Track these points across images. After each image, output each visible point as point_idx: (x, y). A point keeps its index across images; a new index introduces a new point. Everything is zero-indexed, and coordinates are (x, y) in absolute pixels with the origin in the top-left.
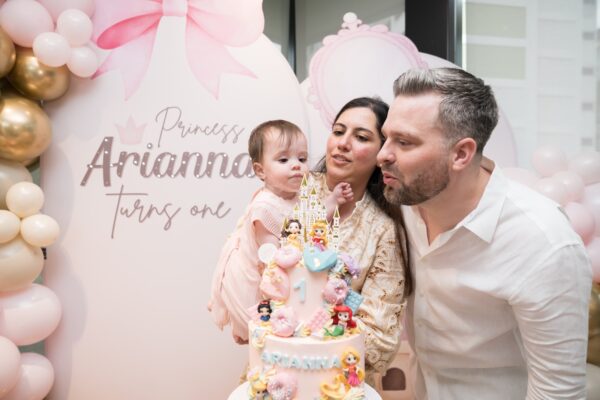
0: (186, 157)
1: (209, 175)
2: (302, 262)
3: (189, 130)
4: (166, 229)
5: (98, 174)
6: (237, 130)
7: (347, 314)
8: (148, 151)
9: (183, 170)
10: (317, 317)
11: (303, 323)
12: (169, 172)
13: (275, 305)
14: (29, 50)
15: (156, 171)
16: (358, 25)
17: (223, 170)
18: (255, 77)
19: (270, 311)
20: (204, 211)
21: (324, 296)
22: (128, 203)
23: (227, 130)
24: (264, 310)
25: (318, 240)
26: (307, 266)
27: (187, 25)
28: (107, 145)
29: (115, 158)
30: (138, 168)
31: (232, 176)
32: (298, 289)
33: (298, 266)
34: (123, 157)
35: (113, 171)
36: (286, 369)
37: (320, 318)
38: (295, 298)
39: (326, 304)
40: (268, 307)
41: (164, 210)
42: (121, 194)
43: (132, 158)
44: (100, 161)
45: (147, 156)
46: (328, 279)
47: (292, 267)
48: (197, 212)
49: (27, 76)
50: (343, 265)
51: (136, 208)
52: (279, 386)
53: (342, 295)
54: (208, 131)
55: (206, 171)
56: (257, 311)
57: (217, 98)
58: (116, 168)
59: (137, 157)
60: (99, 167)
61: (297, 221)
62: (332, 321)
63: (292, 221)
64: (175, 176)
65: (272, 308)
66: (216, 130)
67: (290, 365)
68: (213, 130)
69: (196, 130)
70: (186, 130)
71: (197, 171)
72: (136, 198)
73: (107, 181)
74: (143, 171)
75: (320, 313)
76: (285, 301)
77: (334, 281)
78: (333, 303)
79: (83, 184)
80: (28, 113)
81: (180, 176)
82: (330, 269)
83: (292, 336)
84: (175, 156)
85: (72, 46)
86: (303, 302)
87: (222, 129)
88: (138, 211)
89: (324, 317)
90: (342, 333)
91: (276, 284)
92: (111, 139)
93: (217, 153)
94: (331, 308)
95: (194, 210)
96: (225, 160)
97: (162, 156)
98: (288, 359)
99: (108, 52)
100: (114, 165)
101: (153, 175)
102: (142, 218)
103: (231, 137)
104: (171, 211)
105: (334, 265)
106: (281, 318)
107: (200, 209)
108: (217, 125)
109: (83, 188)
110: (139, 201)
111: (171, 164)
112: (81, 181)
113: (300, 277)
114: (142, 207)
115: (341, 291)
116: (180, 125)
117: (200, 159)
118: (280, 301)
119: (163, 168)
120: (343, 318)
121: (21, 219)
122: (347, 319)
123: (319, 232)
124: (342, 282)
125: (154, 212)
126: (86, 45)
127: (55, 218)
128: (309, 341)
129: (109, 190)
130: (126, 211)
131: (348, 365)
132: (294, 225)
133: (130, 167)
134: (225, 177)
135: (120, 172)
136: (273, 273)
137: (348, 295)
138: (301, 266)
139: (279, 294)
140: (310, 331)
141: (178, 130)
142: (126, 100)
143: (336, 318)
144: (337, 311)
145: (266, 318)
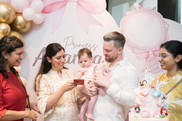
0: (75, 56)
2: (150, 93)
3: (76, 46)
6: (95, 46)
7: (166, 111)
9: (74, 61)
10: (156, 112)
13: (142, 109)
14: (21, 14)
16: (140, 8)
18: (103, 26)
19: (139, 110)
21: (158, 105)
23: (91, 46)
24: (137, 109)
25: (153, 87)
26: (152, 95)
27: (77, 6)
32: (149, 102)
33: (149, 95)
37: (157, 112)
38: (148, 105)
39: (158, 108)
40: (139, 108)
44: (41, 57)
46: (158, 99)
47: (147, 95)
49: (18, 23)
50: (162, 96)
53: (163, 105)
56: (134, 110)
57: (88, 34)
60: (40, 59)
61: (146, 81)
62: (160, 113)
63: (144, 81)
64: (70, 63)
65: (140, 108)
68: (86, 46)
69: (79, 46)
70: (75, 46)
75: (157, 110)
76: (145, 106)
77: (160, 100)
78: (160, 107)
79: (34, 65)
81: (72, 63)
82: (159, 96)
83: (148, 118)
84: (70, 56)
85: (36, 13)
86: (151, 107)
87: (89, 46)
89: (158, 112)
90: (164, 117)
91: (142, 101)
94: (160, 109)
103: (93, 49)
106: (144, 111)
108: (87, 44)
111: (69, 59)
112: (33, 64)
113: (150, 99)
115: (162, 103)
116: (73, 44)
118: (143, 106)
120: (164, 112)
122: (166, 112)
123: (154, 84)
124: (162, 101)
126: (40, 12)
128: (154, 119)
132: (145, 82)
136: (141, 97)
137: (164, 105)
138: (150, 95)
139: (143, 104)
140: (154, 116)
141: (72, 46)
142: (52, 33)
143: (161, 112)
144: (162, 110)
145: (137, 112)
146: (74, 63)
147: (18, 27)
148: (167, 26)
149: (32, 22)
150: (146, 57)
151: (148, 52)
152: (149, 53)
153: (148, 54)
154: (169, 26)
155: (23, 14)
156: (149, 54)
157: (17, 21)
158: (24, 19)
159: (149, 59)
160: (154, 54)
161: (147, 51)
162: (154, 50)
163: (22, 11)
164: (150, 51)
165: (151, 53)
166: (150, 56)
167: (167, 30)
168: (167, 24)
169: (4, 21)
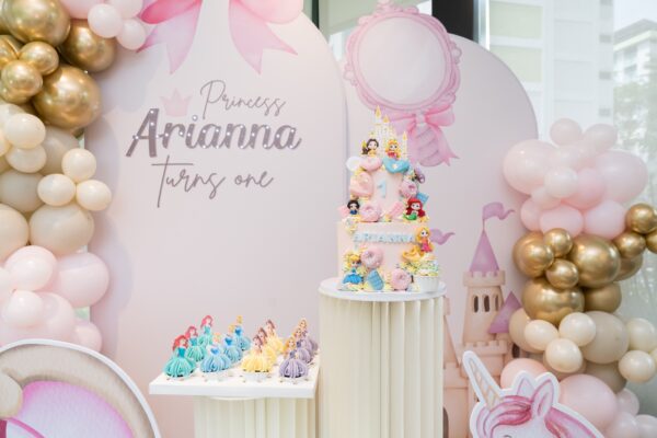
0: (231, 128)
1: (253, 147)
2: (383, 166)
3: (233, 103)
4: (211, 198)
5: (143, 145)
6: (279, 103)
7: (419, 205)
8: (192, 122)
9: (227, 141)
10: (396, 207)
11: (385, 212)
12: (214, 143)
13: (363, 202)
14: (84, 22)
15: (201, 141)
17: (266, 141)
18: (295, 53)
19: (358, 206)
20: (248, 181)
21: (400, 192)
22: (173, 173)
23: (269, 103)
24: (354, 205)
25: (393, 154)
26: (387, 169)
28: (152, 117)
29: (160, 130)
30: (184, 139)
31: (274, 148)
32: (380, 187)
33: (380, 170)
34: (169, 128)
35: (159, 142)
36: (375, 243)
37: (398, 208)
38: (378, 194)
39: (402, 198)
40: (356, 202)
41: (209, 179)
42: (166, 164)
43: (178, 129)
44: (146, 133)
45: (192, 128)
46: (402, 179)
47: (375, 170)
48: (241, 181)
50: (413, 171)
51: (182, 177)
52: (371, 255)
53: (413, 193)
54: (251, 104)
55: (249, 143)
56: (347, 207)
57: (259, 72)
58: (162, 139)
59: (182, 128)
60: (145, 138)
61: (375, 140)
62: (406, 211)
64: (220, 146)
65: (360, 203)
66: (259, 103)
67: (378, 239)
68: (255, 104)
69: (239, 103)
70: (230, 103)
71: (241, 142)
72: (182, 168)
73: (153, 152)
74: (188, 142)
75: (398, 205)
76: (370, 197)
77: (407, 181)
78: (407, 197)
79: (129, 154)
80: (81, 81)
81: (224, 147)
83: (376, 222)
84: (219, 128)
85: (124, 18)
86: (384, 197)
87: (264, 102)
88: (184, 181)
89: (400, 208)
90: (415, 219)
91: (363, 184)
92: (157, 111)
93: (259, 125)
95: (239, 180)
96: (268, 132)
97: (207, 127)
98: (376, 236)
99: (153, 26)
100: (161, 136)
101: (198, 146)
102: (188, 187)
103: (274, 109)
104: (216, 180)
105: (407, 170)
106: (368, 208)
107: (244, 178)
108: (259, 99)
109: (129, 158)
110: (184, 171)
111: (216, 136)
112: (126, 151)
113: (382, 177)
114: (188, 177)
115: (412, 189)
116: (224, 98)
117: (243, 131)
118: (366, 197)
119: (209, 139)
120: (415, 207)
121: (76, 184)
122: (419, 208)
123: (393, 147)
124: (413, 184)
125: (200, 181)
126: (134, 18)
127: (108, 185)
129: (155, 160)
130: (173, 180)
131: (421, 238)
132: (373, 143)
133: (176, 139)
134: (267, 148)
135: (166, 142)
136: (361, 177)
137: (418, 194)
138: (383, 169)
139: (366, 192)
140: (391, 218)
141: (222, 103)
142: (171, 73)
143: (410, 210)
144: (410, 203)
145: (354, 213)
146: (228, 146)
147: (82, 56)
148: (455, 53)
149: (114, 41)
150: (409, 128)
151: (414, 115)
152: (417, 119)
153: (412, 120)
154: (461, 53)
155: (90, 21)
156: (415, 121)
157: (76, 40)
158: (94, 35)
159: (417, 133)
160: (427, 120)
161: (410, 113)
162: (427, 110)
163: (87, 14)
164: (418, 112)
165: (421, 117)
166: (418, 125)
167: (455, 61)
168: (455, 47)
169: (38, 36)
